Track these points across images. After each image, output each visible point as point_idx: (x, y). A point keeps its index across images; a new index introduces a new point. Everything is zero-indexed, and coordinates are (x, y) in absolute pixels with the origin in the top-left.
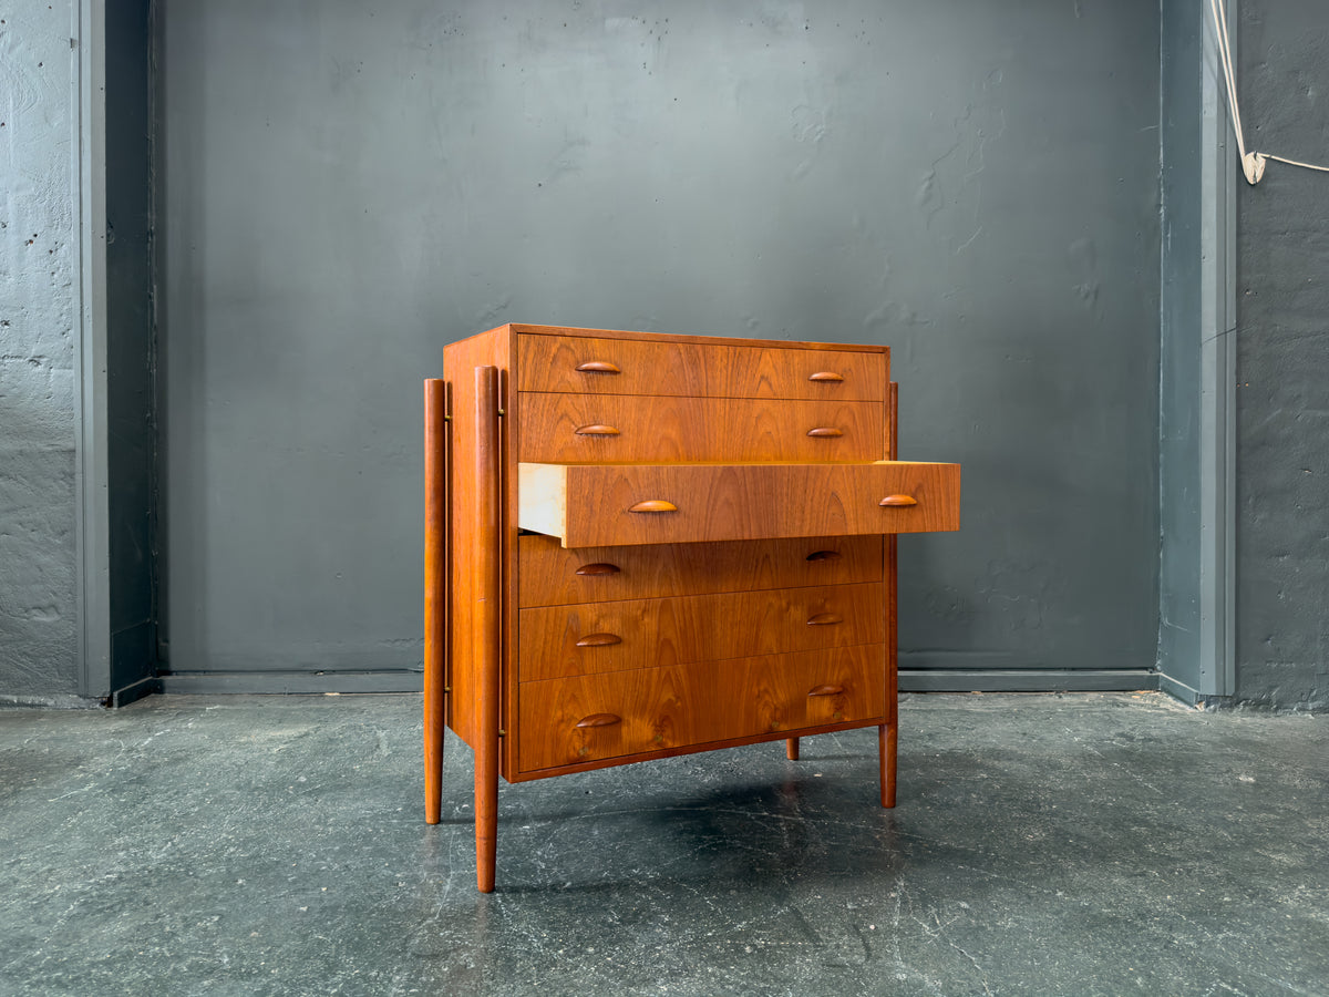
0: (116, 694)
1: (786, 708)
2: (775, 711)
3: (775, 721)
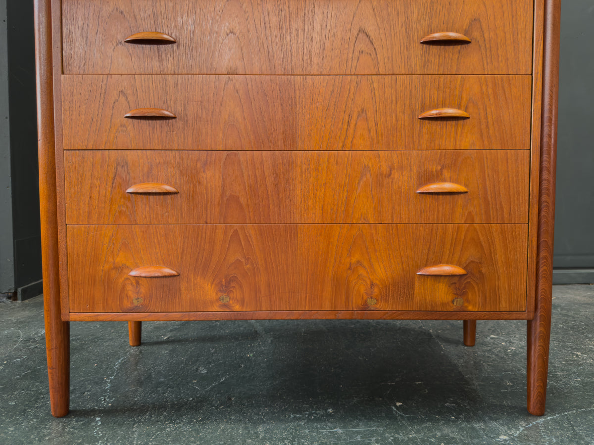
0: (19, 290)
1: (386, 286)
2: (371, 287)
3: (372, 298)
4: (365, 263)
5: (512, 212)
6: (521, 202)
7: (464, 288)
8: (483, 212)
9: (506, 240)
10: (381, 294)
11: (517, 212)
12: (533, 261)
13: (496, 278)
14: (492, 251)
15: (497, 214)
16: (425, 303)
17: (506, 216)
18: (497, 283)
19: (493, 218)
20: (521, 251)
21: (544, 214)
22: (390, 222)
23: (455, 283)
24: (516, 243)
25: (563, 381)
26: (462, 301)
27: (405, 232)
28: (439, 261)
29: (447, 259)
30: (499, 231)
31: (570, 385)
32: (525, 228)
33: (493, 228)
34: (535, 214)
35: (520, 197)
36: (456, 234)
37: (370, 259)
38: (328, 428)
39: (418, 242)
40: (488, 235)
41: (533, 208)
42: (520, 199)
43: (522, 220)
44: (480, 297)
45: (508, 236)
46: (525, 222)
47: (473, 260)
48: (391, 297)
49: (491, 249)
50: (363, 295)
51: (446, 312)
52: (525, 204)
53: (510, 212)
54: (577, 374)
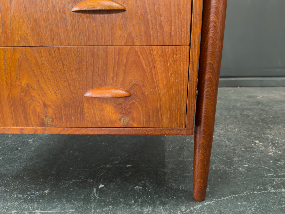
1: (58, 106)
2: (45, 108)
3: (47, 117)
4: (35, 86)
5: (173, 33)
6: (183, 21)
7: (129, 108)
8: (142, 33)
9: (167, 63)
10: (55, 113)
11: (178, 33)
12: (193, 84)
13: (158, 99)
14: (154, 74)
15: (157, 35)
16: (96, 120)
17: (166, 37)
18: (159, 104)
19: (154, 40)
20: (182, 74)
21: (212, 35)
22: (51, 45)
23: (121, 104)
24: (177, 66)
25: (234, 166)
26: (128, 119)
27: (67, 55)
28: (104, 84)
29: (111, 82)
30: (160, 54)
31: (238, 171)
32: (186, 50)
33: (154, 50)
34: (197, 35)
35: (182, 16)
36: (118, 57)
37: (38, 82)
38: (31, 210)
39: (82, 65)
40: (149, 58)
41: (195, 29)
42: (181, 18)
43: (183, 41)
44: (144, 116)
45: (169, 59)
46: (186, 44)
47: (136, 83)
48: (64, 116)
49: (153, 72)
50: (39, 114)
51: (115, 128)
52: (187, 23)
53: (171, 33)
54: (248, 160)
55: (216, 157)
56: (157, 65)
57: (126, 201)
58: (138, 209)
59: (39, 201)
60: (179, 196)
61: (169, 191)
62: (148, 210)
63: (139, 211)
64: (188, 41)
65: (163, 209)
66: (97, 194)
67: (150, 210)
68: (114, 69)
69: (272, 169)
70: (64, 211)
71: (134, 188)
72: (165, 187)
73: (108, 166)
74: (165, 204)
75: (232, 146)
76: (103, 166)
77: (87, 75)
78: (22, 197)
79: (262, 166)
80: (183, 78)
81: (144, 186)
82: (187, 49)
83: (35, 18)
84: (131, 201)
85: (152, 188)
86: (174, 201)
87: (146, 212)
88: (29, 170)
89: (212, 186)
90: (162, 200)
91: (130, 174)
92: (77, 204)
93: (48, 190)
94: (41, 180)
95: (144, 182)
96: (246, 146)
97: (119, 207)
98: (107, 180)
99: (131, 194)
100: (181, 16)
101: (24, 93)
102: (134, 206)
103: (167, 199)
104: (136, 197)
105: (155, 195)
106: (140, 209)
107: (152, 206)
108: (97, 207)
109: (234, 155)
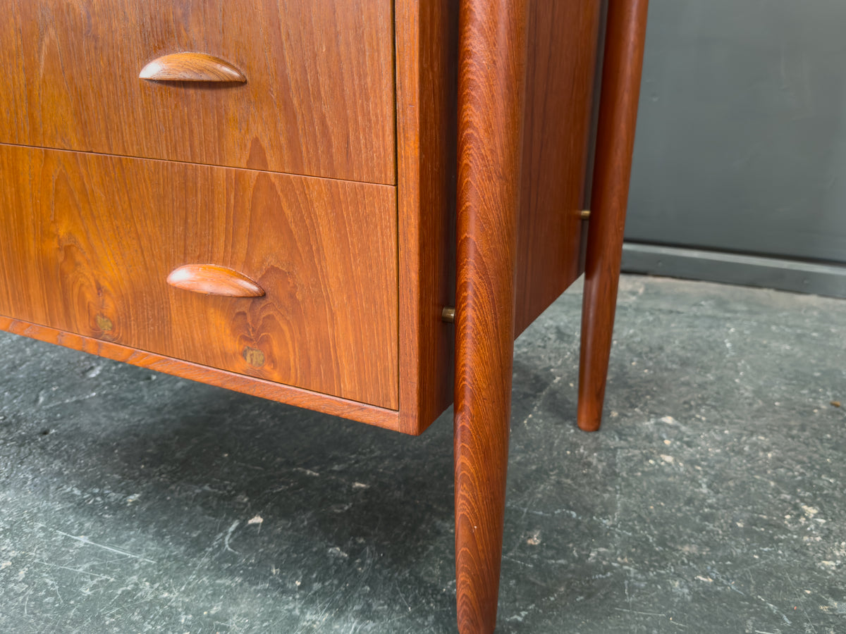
1: (122, 296)
2: (99, 294)
3: (103, 316)
4: (81, 241)
5: (351, 148)
6: (373, 118)
7: (263, 328)
8: (284, 141)
9: (344, 224)
10: (117, 312)
11: (363, 151)
12: (411, 290)
13: (329, 317)
14: (314, 248)
15: (317, 151)
16: (193, 344)
17: (338, 158)
18: (330, 330)
22: (107, 150)
23: (244, 314)
24: (368, 236)
25: (663, 572)
26: (262, 358)
27: (137, 178)
28: (208, 257)
29: (222, 253)
30: (326, 199)
31: (664, 588)
32: (387, 196)
33: (311, 188)
34: (410, 161)
35: (371, 105)
36: (235, 193)
37: (87, 232)
38: (74, 532)
39: (164, 205)
40: (301, 205)
41: (405, 143)
42: (369, 112)
43: (377, 174)
44: (298, 357)
45: (348, 215)
46: (386, 180)
47: (276, 266)
48: (134, 320)
49: (312, 243)
50: (89, 307)
51: (235, 374)
52: (383, 127)
53: (347, 147)
54: (729, 563)
55: (627, 527)
56: (322, 225)
57: (281, 577)
58: (294, 608)
59: (103, 516)
60: (426, 608)
61: (410, 587)
62: (316, 618)
63: (293, 613)
64: (391, 174)
65: (355, 629)
66: (231, 536)
67: (319, 621)
68: (227, 223)
69: (787, 617)
70: (133, 556)
71: (327, 551)
72: (407, 571)
73: (308, 472)
74: (371, 618)
75: (711, 506)
76: (299, 469)
77: (174, 230)
78: (79, 496)
79: (759, 597)
80: (384, 270)
81: (355, 553)
82: (390, 195)
83: (79, 90)
84: (294, 582)
85: (370, 565)
86: (401, 617)
87: (308, 622)
88: (136, 435)
89: (541, 611)
90: (370, 606)
91: (346, 508)
92: (172, 548)
93: (137, 496)
94: (143, 466)
95: (364, 542)
96: (761, 516)
97: (254, 587)
98: (280, 509)
99: (309, 562)
100: (369, 106)
101: (63, 252)
102: (291, 598)
103: (386, 607)
104: (314, 576)
105: (363, 586)
106: (299, 608)
107: (334, 612)
108: (208, 569)
109: (691, 536)
